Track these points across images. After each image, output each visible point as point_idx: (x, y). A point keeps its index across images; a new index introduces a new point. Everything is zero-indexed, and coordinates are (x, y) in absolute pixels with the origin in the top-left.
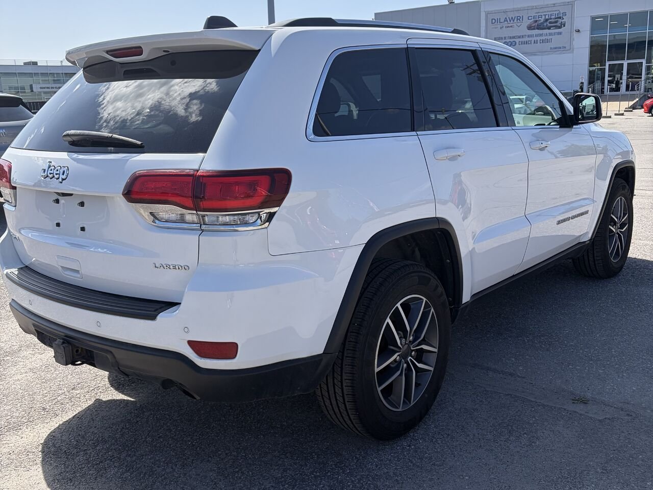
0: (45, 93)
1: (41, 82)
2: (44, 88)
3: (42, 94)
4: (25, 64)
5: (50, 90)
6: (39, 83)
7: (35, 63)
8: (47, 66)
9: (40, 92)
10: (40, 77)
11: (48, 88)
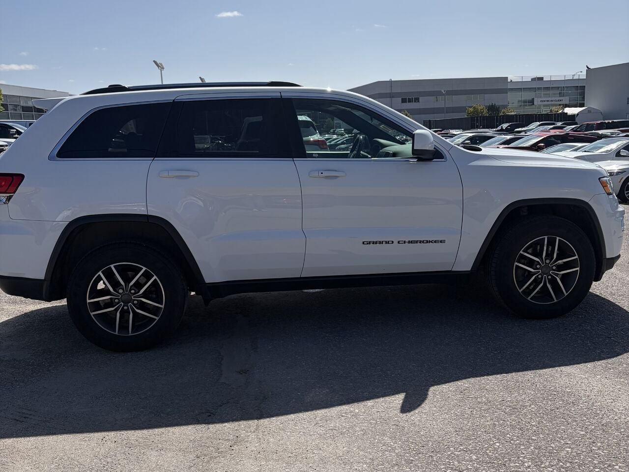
0: (544, 106)
1: (542, 95)
2: (544, 101)
3: (542, 107)
4: (533, 80)
5: (550, 103)
6: (541, 97)
7: (542, 79)
8: (551, 81)
9: (540, 105)
10: (542, 90)
11: (548, 101)
